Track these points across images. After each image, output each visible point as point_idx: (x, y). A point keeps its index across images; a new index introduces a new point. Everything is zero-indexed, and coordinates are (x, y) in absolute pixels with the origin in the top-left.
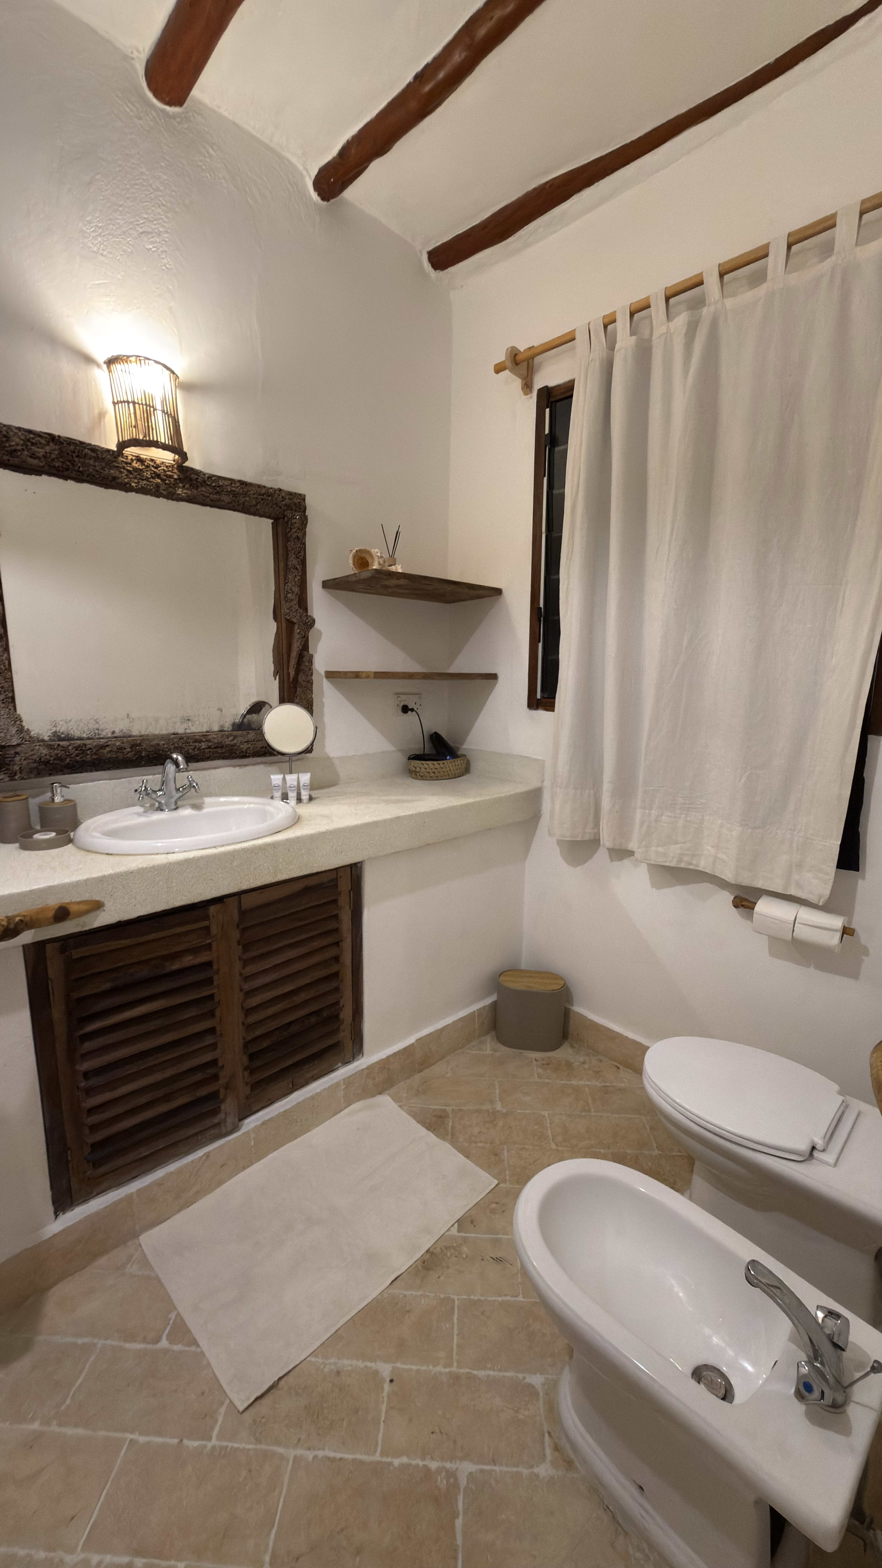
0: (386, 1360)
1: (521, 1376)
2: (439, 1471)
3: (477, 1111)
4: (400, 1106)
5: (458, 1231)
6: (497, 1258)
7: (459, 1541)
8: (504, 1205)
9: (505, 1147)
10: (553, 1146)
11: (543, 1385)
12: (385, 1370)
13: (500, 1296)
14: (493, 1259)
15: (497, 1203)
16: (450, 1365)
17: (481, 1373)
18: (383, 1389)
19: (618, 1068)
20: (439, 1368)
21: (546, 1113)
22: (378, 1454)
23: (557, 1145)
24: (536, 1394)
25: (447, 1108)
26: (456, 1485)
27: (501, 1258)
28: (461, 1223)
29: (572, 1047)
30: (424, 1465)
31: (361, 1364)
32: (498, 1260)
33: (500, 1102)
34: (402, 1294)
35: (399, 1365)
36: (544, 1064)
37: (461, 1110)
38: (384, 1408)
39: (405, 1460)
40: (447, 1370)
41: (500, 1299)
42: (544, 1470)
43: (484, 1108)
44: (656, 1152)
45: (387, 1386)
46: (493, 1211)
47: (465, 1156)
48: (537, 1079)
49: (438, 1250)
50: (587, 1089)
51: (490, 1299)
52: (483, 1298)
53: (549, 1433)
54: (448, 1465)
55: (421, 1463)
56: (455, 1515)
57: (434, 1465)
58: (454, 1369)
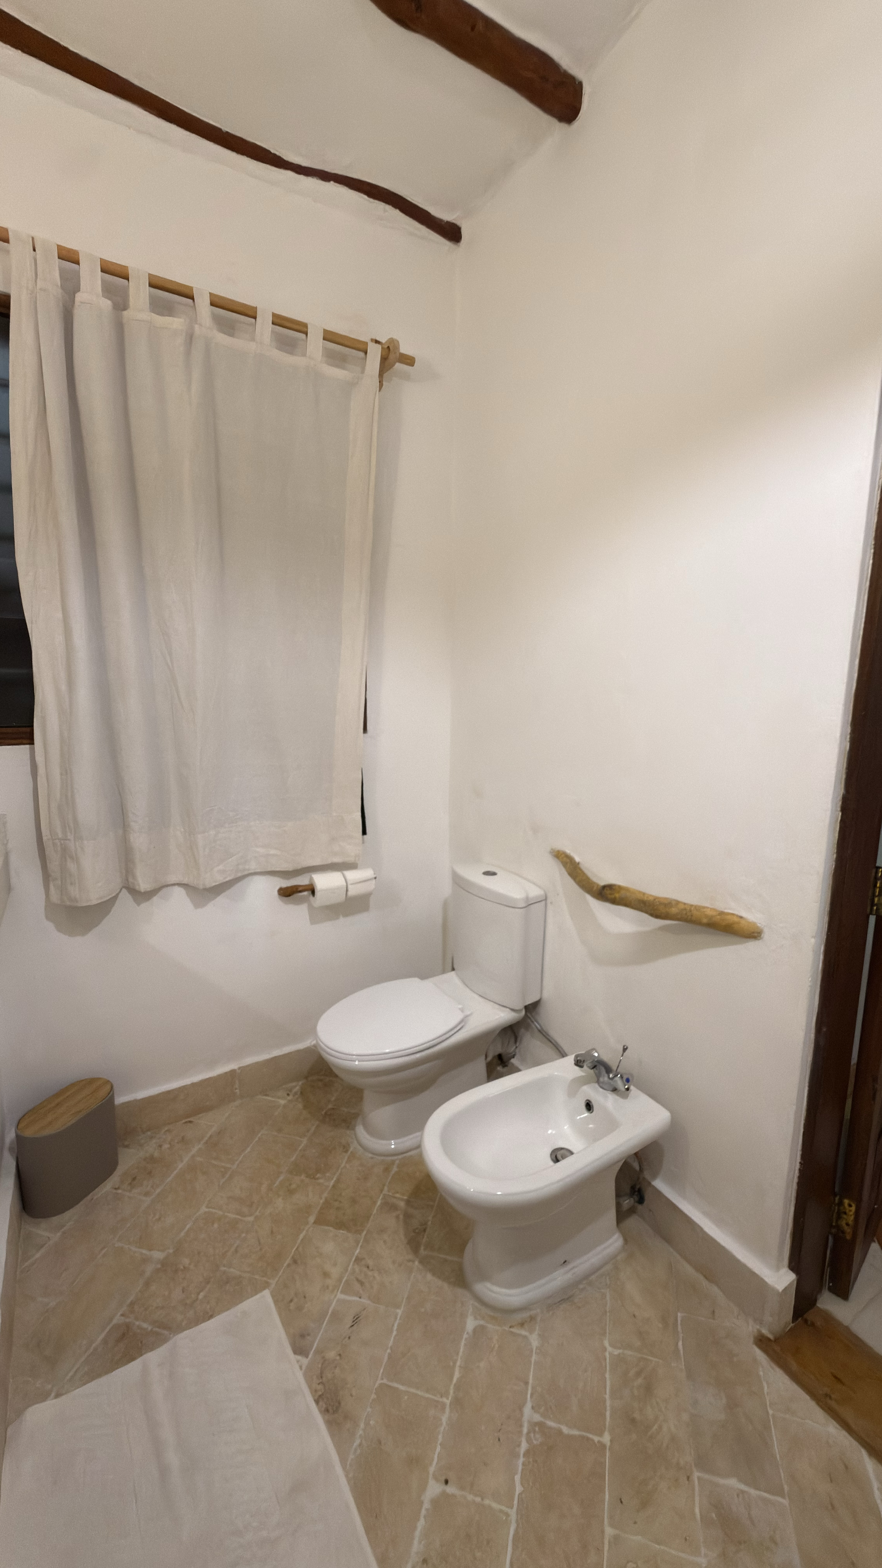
0: (423, 1488)
1: (465, 1336)
2: (529, 1440)
3: (147, 1284)
4: (58, 1396)
5: (307, 1357)
6: (353, 1322)
7: (575, 1432)
8: (296, 1294)
9: (223, 1269)
10: (251, 1219)
11: (476, 1318)
12: (434, 1489)
13: (392, 1332)
14: (353, 1325)
15: (291, 1301)
16: (443, 1406)
17: (457, 1375)
18: (454, 1496)
19: (190, 1122)
20: (444, 1419)
21: (204, 1209)
22: (509, 1510)
23: (251, 1215)
24: (482, 1327)
25: (115, 1321)
26: (541, 1425)
27: (354, 1317)
28: (299, 1350)
29: (127, 1146)
30: (524, 1455)
31: (421, 1523)
32: (356, 1320)
33: (152, 1252)
34: (356, 1450)
35: (432, 1469)
36: (130, 1184)
37: (132, 1304)
38: (470, 1497)
39: (517, 1478)
40: (447, 1410)
41: (395, 1333)
42: (534, 1341)
43: (148, 1274)
44: (305, 1141)
45: (450, 1489)
46: (300, 1308)
47: (209, 1319)
48: (148, 1200)
49: (320, 1387)
50: (199, 1159)
51: (391, 1343)
52: (389, 1351)
53: (510, 1327)
54: (525, 1430)
55: (521, 1460)
56: (560, 1432)
57: (524, 1446)
58: (447, 1402)
